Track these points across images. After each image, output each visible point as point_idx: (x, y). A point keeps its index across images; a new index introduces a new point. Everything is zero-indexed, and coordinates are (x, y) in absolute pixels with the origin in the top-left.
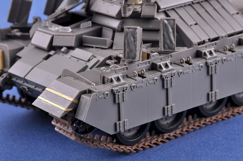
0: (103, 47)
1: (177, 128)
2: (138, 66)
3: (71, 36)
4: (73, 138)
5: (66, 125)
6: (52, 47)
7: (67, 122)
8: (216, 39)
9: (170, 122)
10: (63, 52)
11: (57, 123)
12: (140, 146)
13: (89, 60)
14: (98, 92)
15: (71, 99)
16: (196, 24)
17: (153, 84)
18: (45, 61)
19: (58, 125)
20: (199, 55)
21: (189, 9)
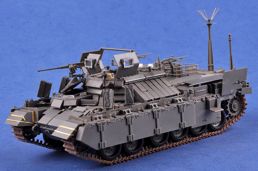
0: (93, 105)
1: (138, 152)
2: (112, 112)
3: (74, 100)
4: (75, 153)
5: (71, 146)
6: (63, 107)
7: (71, 143)
8: (159, 99)
9: (134, 149)
10: (69, 109)
11: (66, 145)
12: (116, 161)
13: (84, 112)
14: (88, 124)
15: (74, 129)
16: (147, 91)
17: (121, 122)
18: (59, 114)
19: (67, 147)
20: (148, 107)
21: (143, 83)
